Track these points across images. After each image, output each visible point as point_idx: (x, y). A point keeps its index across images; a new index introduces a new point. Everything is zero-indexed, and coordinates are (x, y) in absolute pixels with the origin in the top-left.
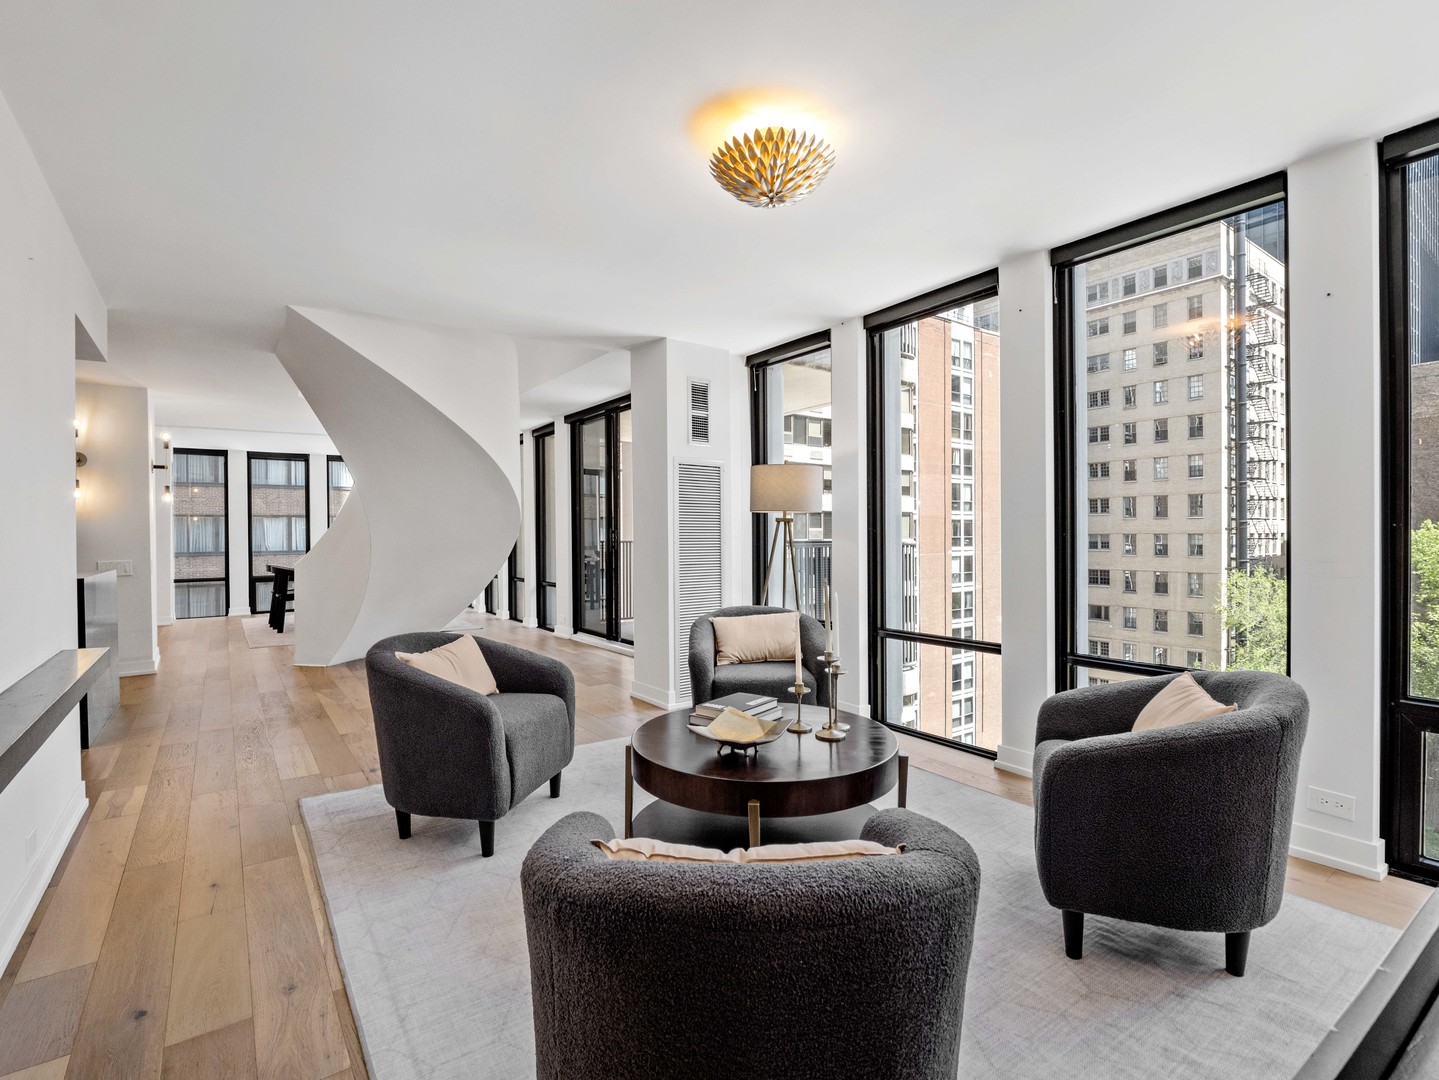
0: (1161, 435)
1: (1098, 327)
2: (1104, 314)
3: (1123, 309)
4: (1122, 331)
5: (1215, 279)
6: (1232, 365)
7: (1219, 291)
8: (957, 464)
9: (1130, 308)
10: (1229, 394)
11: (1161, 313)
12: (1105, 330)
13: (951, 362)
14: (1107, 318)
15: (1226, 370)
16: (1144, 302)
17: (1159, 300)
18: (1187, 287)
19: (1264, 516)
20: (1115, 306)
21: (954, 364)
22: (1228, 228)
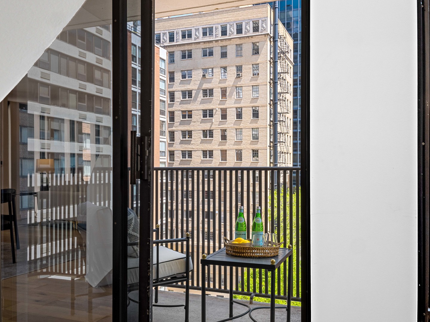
0: (239, 116)
1: (208, 52)
2: (211, 45)
3: (221, 44)
4: (220, 56)
5: (265, 35)
6: (272, 82)
7: (266, 41)
8: (135, 125)
9: (224, 44)
10: (270, 97)
11: (239, 49)
12: (211, 54)
13: (131, 59)
14: (212, 48)
15: (269, 84)
16: (231, 41)
17: (238, 42)
18: (252, 37)
19: (284, 162)
20: (217, 41)
21: (133, 61)
22: (271, 9)
